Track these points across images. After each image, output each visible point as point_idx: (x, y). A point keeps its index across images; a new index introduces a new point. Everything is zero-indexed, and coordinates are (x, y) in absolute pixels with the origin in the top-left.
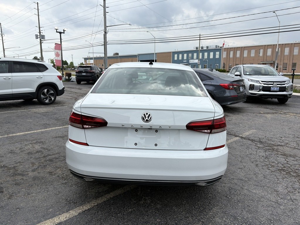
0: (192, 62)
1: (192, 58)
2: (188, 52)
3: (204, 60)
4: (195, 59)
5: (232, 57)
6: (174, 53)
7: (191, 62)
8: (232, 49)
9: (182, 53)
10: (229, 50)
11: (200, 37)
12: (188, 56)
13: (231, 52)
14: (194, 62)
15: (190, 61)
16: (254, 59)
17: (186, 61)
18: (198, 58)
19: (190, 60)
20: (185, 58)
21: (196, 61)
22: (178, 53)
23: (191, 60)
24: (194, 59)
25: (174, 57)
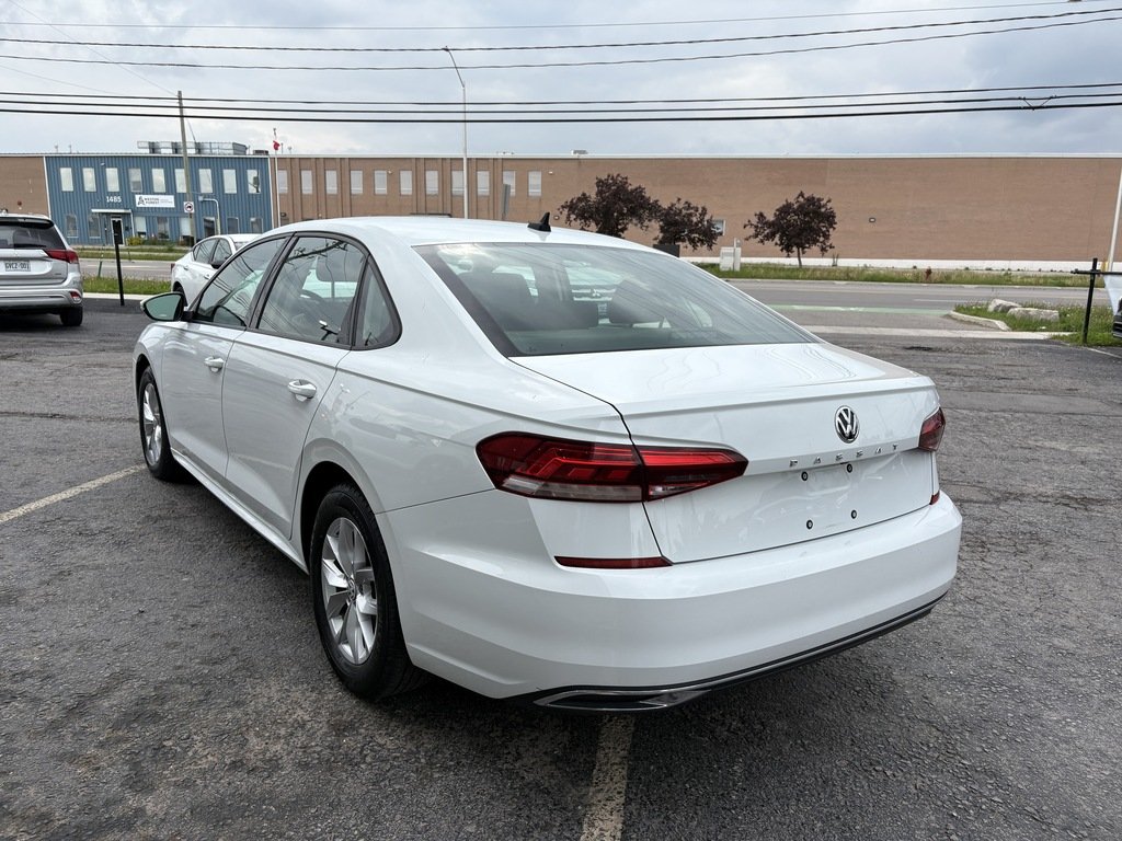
0: (147, 205)
1: (148, 188)
2: (123, 162)
3: (201, 199)
4: (161, 194)
5: (311, 192)
6: (56, 161)
7: (141, 205)
8: (308, 163)
9: (100, 162)
10: (295, 165)
11: (181, 107)
12: (124, 179)
13: (303, 172)
14: (157, 206)
15: (137, 200)
16: (387, 205)
17: (117, 199)
18: (170, 188)
19: (137, 197)
20: (113, 184)
21: (168, 202)
22: (77, 162)
23: (144, 197)
24: (154, 194)
25: (55, 181)
